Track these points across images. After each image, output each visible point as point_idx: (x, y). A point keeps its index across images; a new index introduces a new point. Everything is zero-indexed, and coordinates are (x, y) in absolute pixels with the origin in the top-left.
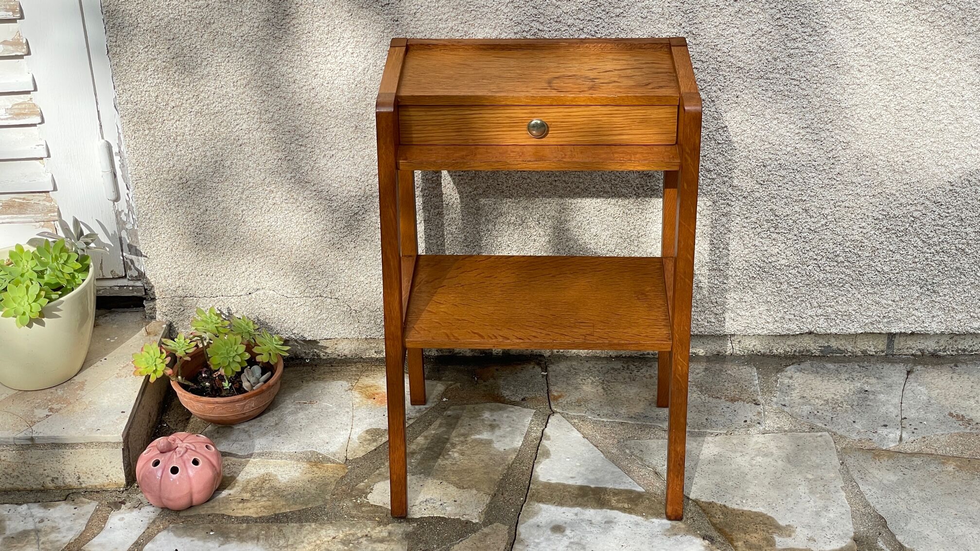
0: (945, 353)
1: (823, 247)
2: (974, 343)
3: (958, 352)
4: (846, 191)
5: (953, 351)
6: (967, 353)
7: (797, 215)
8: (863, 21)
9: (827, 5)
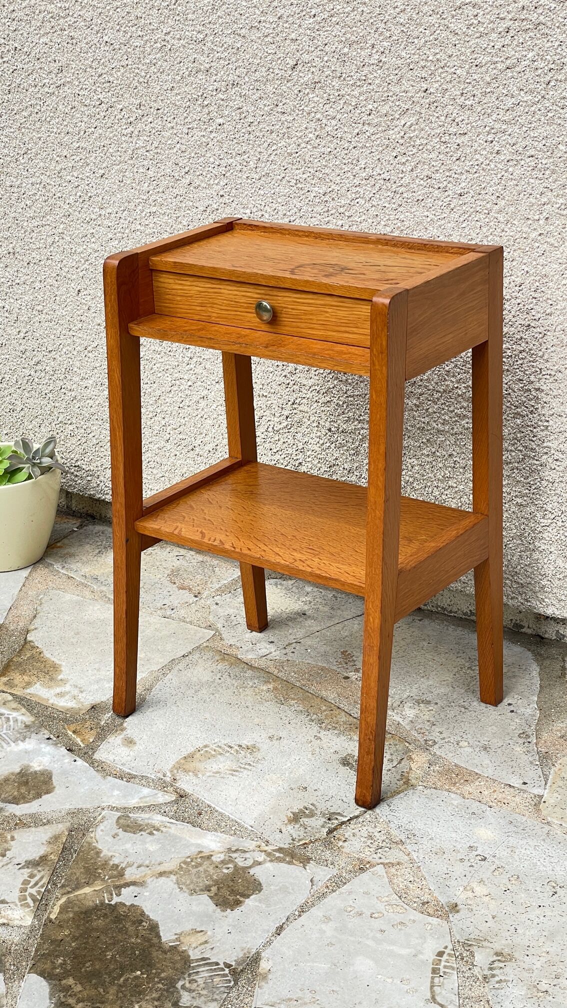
0: (426, 607)
1: (287, 452)
2: (452, 603)
3: (437, 609)
4: (301, 393)
5: (432, 606)
6: (446, 612)
7: (262, 411)
8: (290, 208)
9: (259, 186)
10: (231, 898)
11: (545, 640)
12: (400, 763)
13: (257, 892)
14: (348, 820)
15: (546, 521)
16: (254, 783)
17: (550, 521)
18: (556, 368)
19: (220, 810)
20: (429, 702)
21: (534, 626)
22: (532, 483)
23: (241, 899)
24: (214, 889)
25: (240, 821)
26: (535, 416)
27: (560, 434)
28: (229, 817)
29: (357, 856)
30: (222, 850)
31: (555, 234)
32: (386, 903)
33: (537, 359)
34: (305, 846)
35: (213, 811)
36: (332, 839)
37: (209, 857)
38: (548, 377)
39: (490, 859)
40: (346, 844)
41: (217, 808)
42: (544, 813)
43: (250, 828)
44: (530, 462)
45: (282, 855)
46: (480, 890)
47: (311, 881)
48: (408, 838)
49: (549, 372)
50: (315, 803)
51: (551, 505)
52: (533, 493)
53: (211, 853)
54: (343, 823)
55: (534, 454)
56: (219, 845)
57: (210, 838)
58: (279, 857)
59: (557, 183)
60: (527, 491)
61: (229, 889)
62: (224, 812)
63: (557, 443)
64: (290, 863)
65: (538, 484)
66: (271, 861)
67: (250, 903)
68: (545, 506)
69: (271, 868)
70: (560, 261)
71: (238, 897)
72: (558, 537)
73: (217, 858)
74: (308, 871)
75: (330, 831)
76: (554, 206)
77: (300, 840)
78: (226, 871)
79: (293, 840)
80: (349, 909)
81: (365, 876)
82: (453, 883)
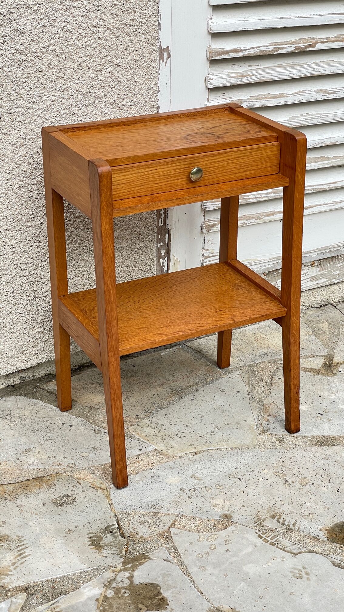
10: (156, 601)
11: (16, 386)
12: (80, 484)
13: (159, 588)
14: (118, 524)
15: (20, 311)
16: (43, 551)
17: (22, 309)
18: (17, 212)
19: (58, 576)
20: (30, 450)
21: (6, 382)
22: (8, 291)
23: (160, 597)
24: (140, 606)
25: (79, 571)
26: (6, 247)
27: (24, 253)
28: (69, 575)
29: (155, 534)
30: (104, 589)
31: (7, 126)
32: (205, 540)
33: (3, 210)
34: (128, 551)
35: (55, 581)
36: (130, 538)
37: (106, 598)
38: (12, 220)
39: (196, 488)
40: (140, 534)
41: (55, 577)
42: (171, 454)
43: (90, 569)
44: (5, 278)
45: (131, 564)
46: (219, 501)
47: (166, 560)
48: (154, 509)
49: (12, 216)
50: (89, 532)
51: (22, 300)
52: (10, 297)
53: (103, 595)
54: (119, 528)
55: (8, 272)
56: (97, 588)
57: (86, 591)
58: (131, 566)
59: (4, 93)
60: (6, 297)
61: (146, 599)
62: (62, 575)
63: (22, 259)
64: (141, 564)
65: (13, 289)
66: (133, 571)
67: (165, 594)
68: (18, 301)
69: (140, 573)
70: (13, 143)
71: (156, 597)
72: (29, 317)
73: (110, 593)
74: (155, 559)
75: (123, 536)
76: (5, 108)
77: (121, 552)
78: (127, 595)
79: (118, 554)
80: (200, 556)
81: (174, 538)
82: (205, 509)
